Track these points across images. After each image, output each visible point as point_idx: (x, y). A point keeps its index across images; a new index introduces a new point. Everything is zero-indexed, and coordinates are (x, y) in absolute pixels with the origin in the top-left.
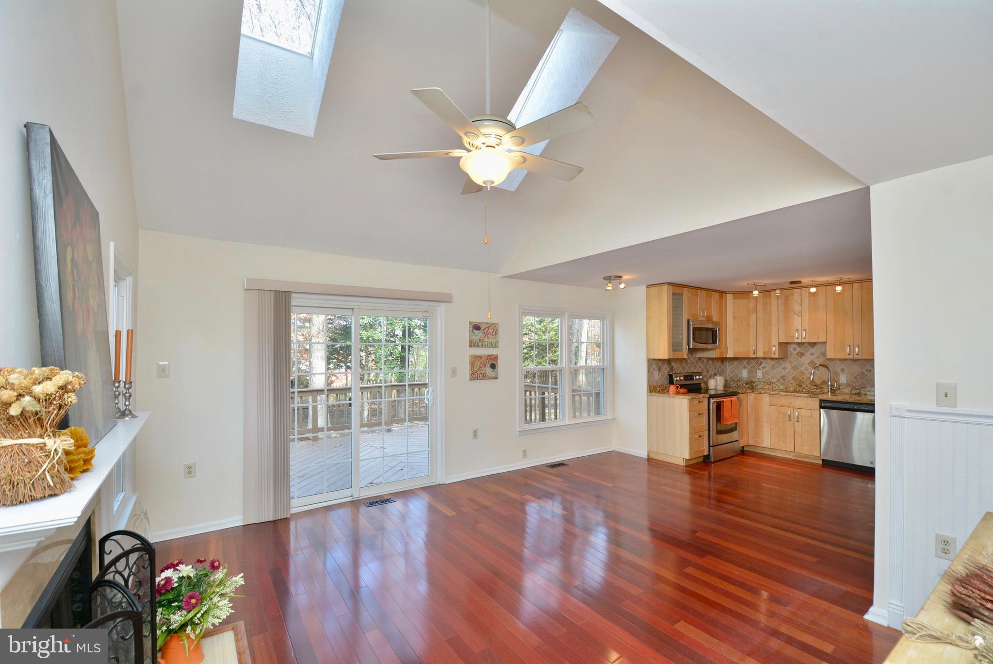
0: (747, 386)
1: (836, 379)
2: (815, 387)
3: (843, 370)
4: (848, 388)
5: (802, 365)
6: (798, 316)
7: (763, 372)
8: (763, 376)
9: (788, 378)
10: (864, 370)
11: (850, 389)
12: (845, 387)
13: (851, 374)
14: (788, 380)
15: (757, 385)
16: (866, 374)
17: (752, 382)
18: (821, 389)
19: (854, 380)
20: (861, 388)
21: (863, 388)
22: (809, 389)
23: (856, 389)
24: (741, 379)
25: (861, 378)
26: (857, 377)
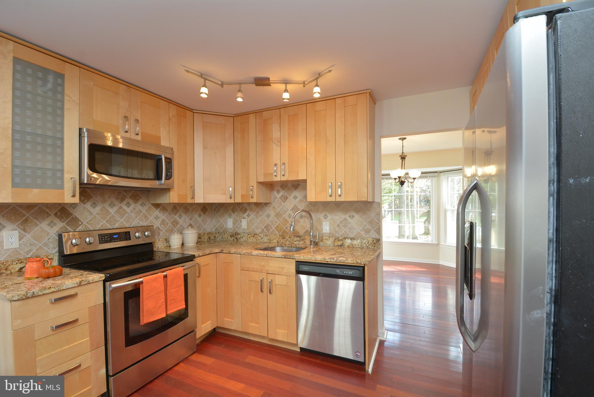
0: (232, 239)
1: (319, 228)
2: (298, 239)
3: (326, 217)
4: (331, 239)
6: (278, 146)
7: (247, 221)
8: (247, 227)
9: (272, 228)
10: (347, 216)
11: (333, 240)
12: (328, 238)
13: (334, 221)
14: (272, 230)
15: (241, 238)
16: (349, 222)
17: (236, 234)
18: (304, 241)
19: (337, 229)
20: (344, 238)
21: (346, 239)
22: (292, 242)
23: (339, 240)
24: (227, 230)
25: (344, 225)
26: (340, 224)
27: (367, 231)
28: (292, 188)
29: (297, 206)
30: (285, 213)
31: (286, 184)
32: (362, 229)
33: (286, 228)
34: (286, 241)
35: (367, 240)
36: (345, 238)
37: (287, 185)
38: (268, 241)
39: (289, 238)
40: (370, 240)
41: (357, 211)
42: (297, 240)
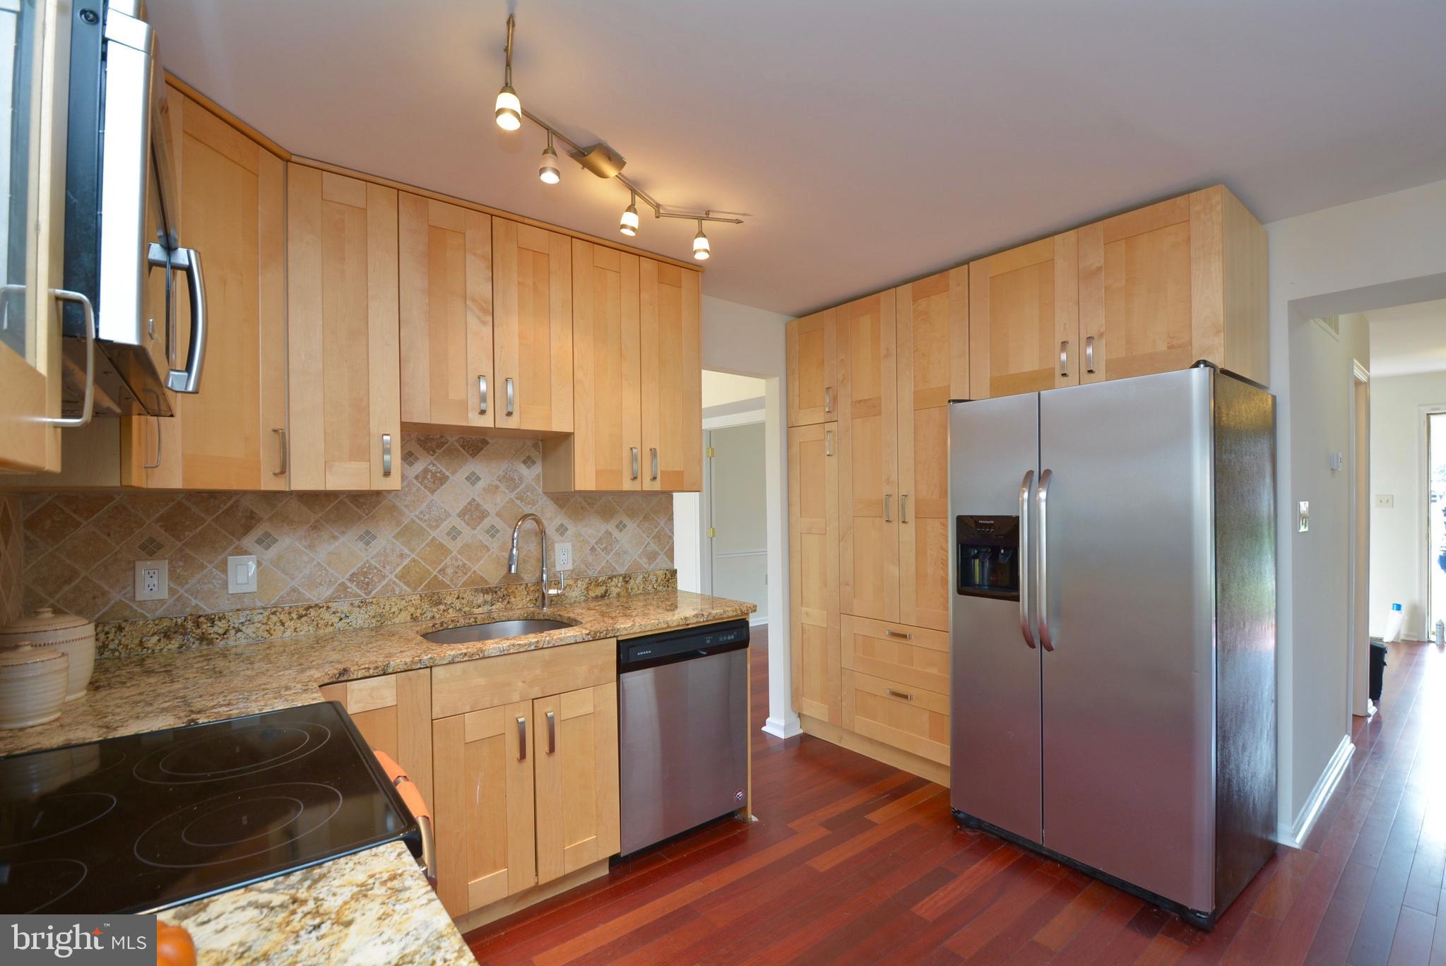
0: (175, 646)
1: (547, 559)
2: (488, 597)
3: (562, 530)
4: (580, 583)
5: (438, 522)
6: (484, 323)
7: (259, 564)
8: (260, 584)
10: (611, 526)
11: (585, 586)
12: (571, 582)
13: (583, 540)
14: (384, 583)
15: (232, 632)
16: (615, 538)
17: (202, 619)
18: (506, 602)
19: (590, 559)
20: (609, 578)
21: (614, 579)
22: (467, 609)
23: (598, 585)
24: (127, 613)
25: (606, 548)
26: (596, 547)
27: (652, 557)
28: (462, 450)
29: (478, 505)
30: (438, 526)
31: (441, 437)
32: (643, 552)
33: (442, 570)
34: (444, 611)
35: (655, 575)
36: (611, 578)
37: (443, 440)
38: (374, 621)
39: (458, 598)
40: (660, 573)
41: (632, 514)
42: (485, 602)
